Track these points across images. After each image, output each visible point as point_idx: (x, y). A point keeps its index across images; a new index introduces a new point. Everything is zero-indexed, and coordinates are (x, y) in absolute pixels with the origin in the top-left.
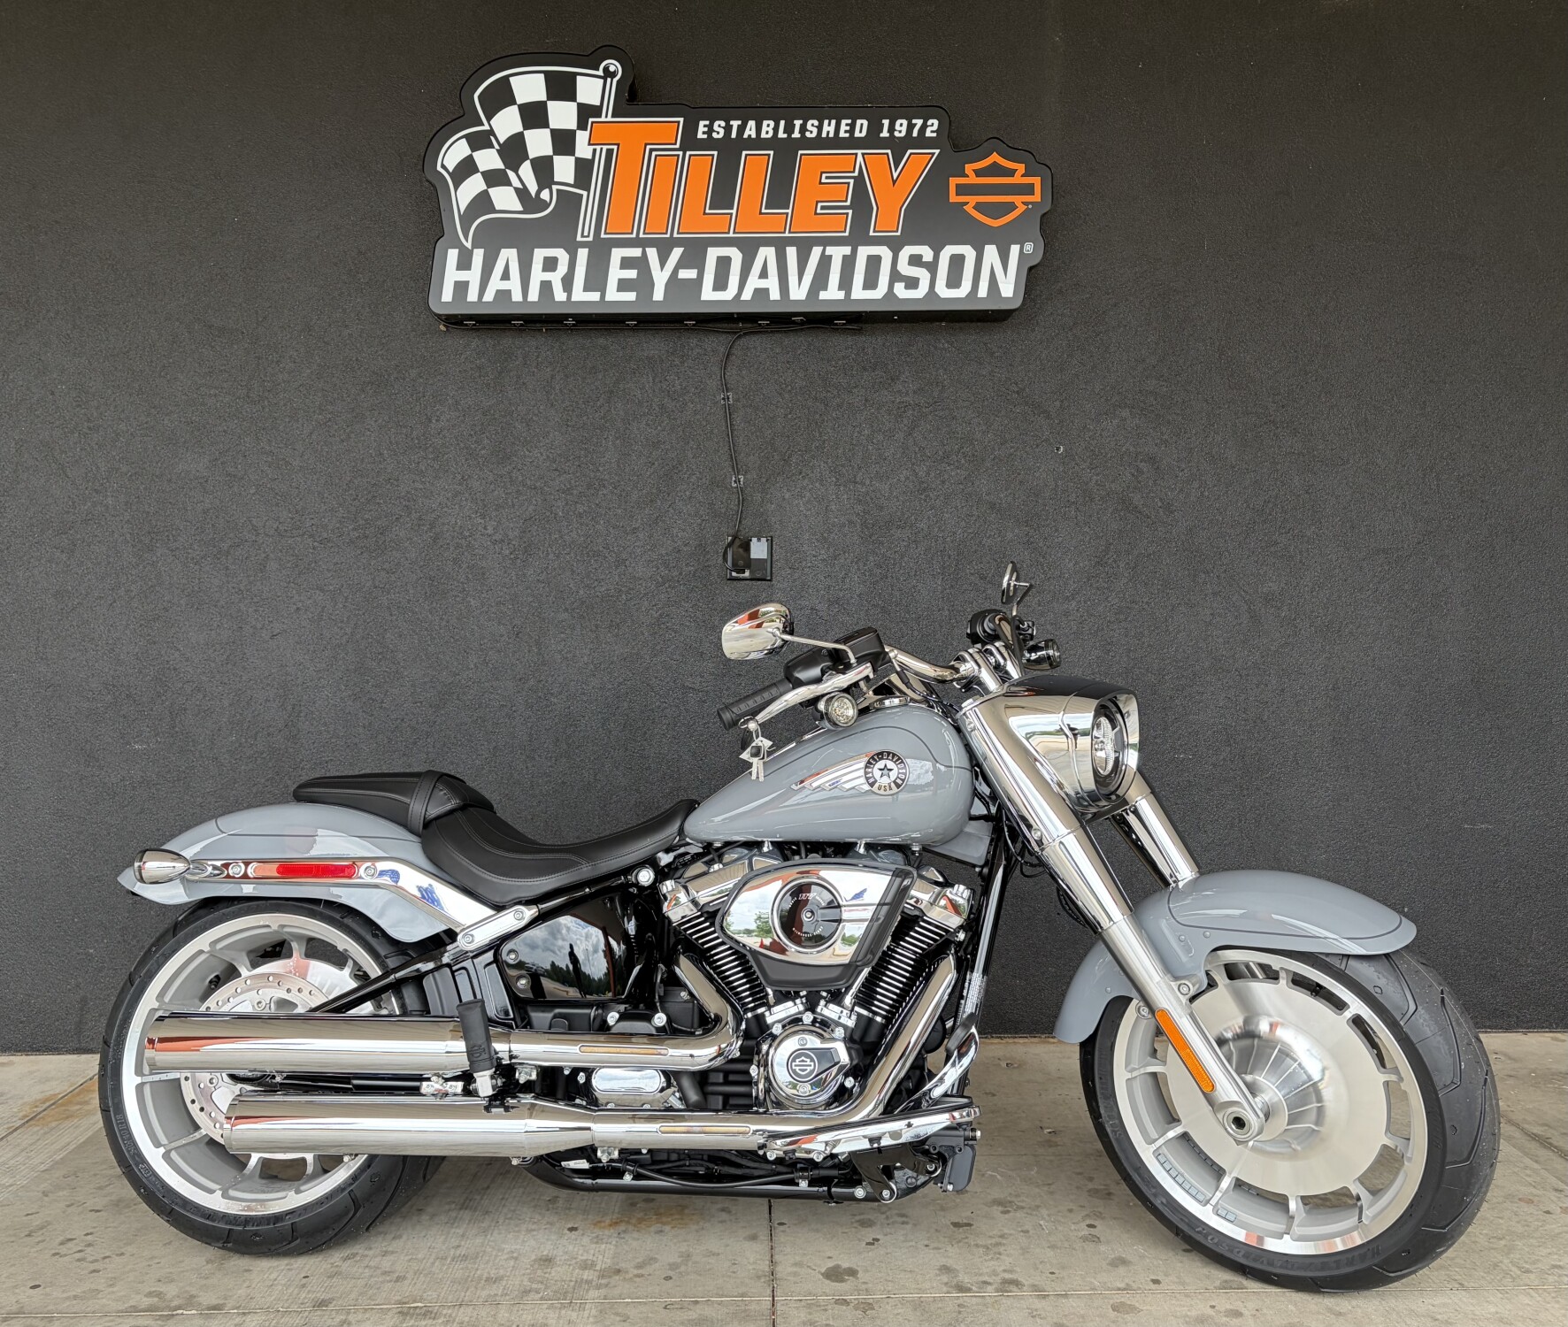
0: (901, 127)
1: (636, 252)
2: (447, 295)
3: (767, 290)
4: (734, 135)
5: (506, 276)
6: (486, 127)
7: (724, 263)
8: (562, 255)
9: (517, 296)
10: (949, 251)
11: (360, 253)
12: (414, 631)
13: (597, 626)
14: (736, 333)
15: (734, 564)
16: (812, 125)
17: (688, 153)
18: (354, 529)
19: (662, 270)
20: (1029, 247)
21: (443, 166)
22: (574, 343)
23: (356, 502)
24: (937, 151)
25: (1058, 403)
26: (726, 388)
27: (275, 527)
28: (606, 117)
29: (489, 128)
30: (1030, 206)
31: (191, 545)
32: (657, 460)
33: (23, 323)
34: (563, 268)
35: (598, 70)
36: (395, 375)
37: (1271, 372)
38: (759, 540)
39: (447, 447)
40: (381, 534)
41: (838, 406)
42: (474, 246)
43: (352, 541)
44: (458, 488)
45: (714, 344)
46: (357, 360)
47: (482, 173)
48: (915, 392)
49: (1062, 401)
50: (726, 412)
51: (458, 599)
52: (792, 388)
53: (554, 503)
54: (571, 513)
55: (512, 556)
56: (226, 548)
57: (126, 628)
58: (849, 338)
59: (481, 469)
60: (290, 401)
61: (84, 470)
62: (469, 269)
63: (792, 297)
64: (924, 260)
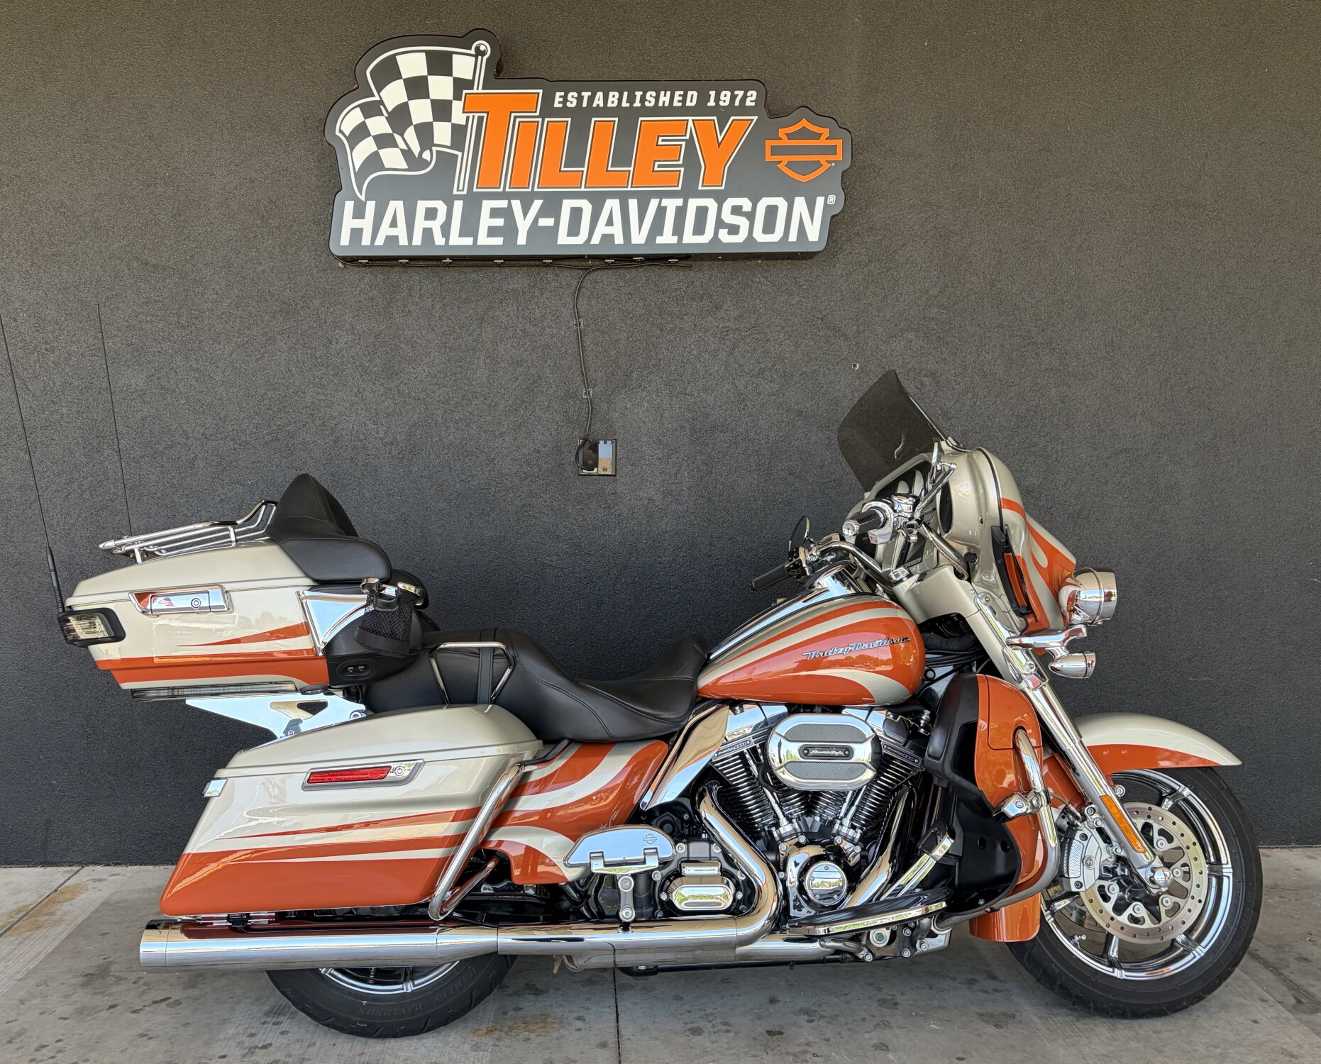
0: (725, 97)
1: (503, 204)
2: (345, 240)
3: (612, 236)
4: (585, 105)
5: (394, 224)
6: (377, 98)
7: (576, 213)
8: (440, 206)
9: (403, 241)
10: (765, 202)
11: (271, 201)
14: (585, 270)
15: (585, 463)
16: (650, 95)
17: (546, 120)
18: (268, 434)
19: (525, 217)
20: (832, 199)
21: (341, 131)
22: (449, 276)
23: (270, 412)
24: (755, 118)
25: (855, 328)
26: (578, 315)
27: (202, 432)
28: (478, 89)
29: (379, 99)
30: (833, 164)
31: (132, 447)
32: (521, 375)
34: (441, 217)
35: (470, 49)
36: (301, 304)
37: (1034, 301)
38: (605, 442)
39: (345, 365)
40: (291, 437)
41: (671, 330)
42: (368, 198)
43: (266, 443)
44: (355, 399)
45: (568, 278)
46: (269, 292)
47: (375, 137)
48: (735, 319)
49: (858, 326)
50: (578, 336)
51: (355, 492)
52: (633, 315)
53: (434, 411)
54: (449, 420)
55: (400, 456)
56: (161, 450)
57: (79, 516)
58: (681, 273)
59: (374, 384)
60: (213, 326)
61: (43, 385)
62: (363, 217)
63: (634, 241)
64: (744, 210)
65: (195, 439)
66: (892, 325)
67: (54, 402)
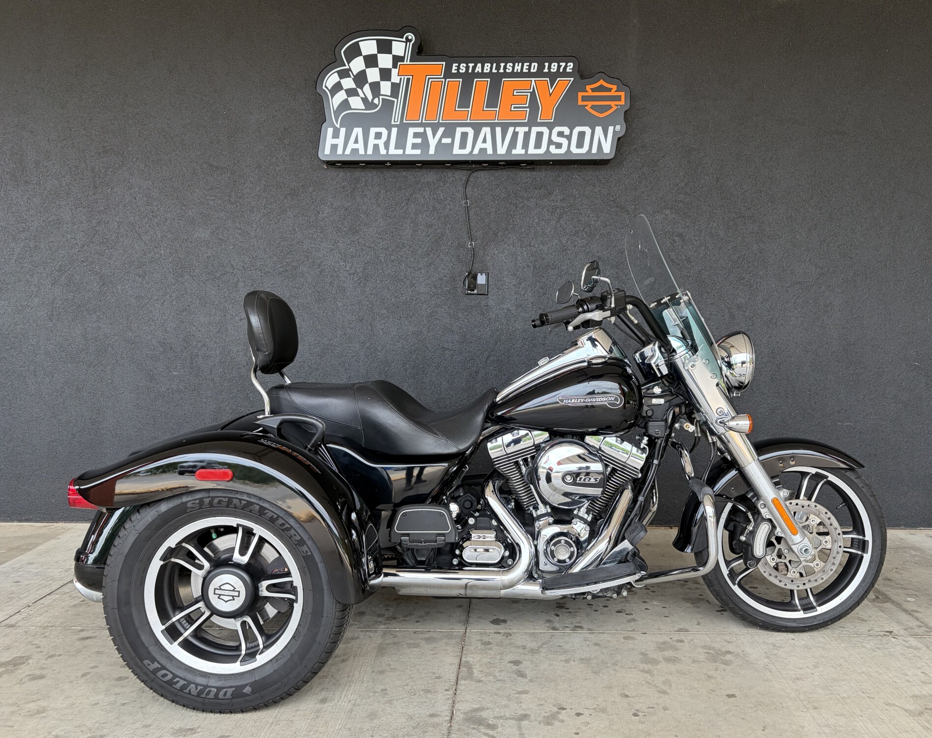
0: (554, 67)
1: (421, 130)
2: (327, 151)
3: (486, 149)
4: (470, 71)
5: (356, 141)
6: (347, 67)
7: (464, 135)
8: (384, 131)
9: (362, 152)
10: (578, 129)
11: (285, 129)
12: (310, 318)
13: (400, 317)
14: (471, 170)
15: (469, 287)
16: (509, 65)
17: (447, 80)
18: (281, 267)
19: (434, 137)
20: (618, 128)
21: (326, 87)
22: (390, 174)
23: (282, 254)
24: (572, 79)
25: (633, 207)
26: (466, 198)
27: (242, 265)
28: (407, 62)
30: (619, 107)
31: (202, 274)
32: (431, 234)
33: (121, 163)
34: (384, 138)
35: (403, 38)
36: (302, 190)
39: (327, 227)
40: (294, 269)
41: (522, 207)
42: (341, 126)
43: (280, 273)
44: (333, 247)
45: (460, 175)
46: (283, 183)
47: (345, 90)
48: (561, 200)
50: (466, 210)
51: (332, 303)
53: (380, 255)
54: (388, 260)
55: (359, 282)
56: (218, 276)
57: (170, 315)
58: (528, 173)
59: (344, 238)
60: (250, 203)
61: (150, 237)
62: (338, 138)
63: (498, 153)
64: (565, 134)
65: (239, 270)
66: (656, 205)
67: (156, 247)
